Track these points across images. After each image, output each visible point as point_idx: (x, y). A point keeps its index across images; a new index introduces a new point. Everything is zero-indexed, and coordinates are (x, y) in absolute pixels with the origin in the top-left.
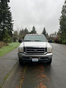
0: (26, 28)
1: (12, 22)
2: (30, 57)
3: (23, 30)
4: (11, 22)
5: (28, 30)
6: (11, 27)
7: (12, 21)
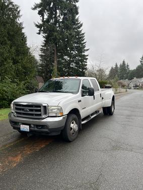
0: (124, 62)
1: (86, 53)
2: (19, 123)
3: (116, 65)
4: (83, 54)
5: (128, 66)
6: (82, 64)
7: (84, 50)
